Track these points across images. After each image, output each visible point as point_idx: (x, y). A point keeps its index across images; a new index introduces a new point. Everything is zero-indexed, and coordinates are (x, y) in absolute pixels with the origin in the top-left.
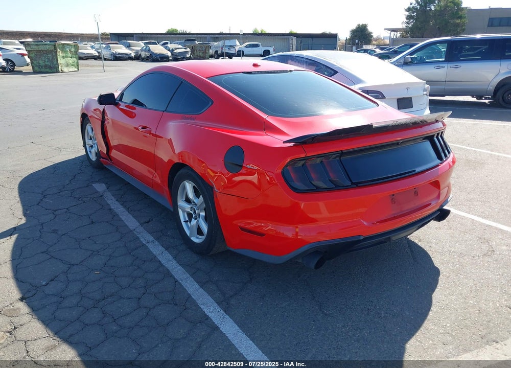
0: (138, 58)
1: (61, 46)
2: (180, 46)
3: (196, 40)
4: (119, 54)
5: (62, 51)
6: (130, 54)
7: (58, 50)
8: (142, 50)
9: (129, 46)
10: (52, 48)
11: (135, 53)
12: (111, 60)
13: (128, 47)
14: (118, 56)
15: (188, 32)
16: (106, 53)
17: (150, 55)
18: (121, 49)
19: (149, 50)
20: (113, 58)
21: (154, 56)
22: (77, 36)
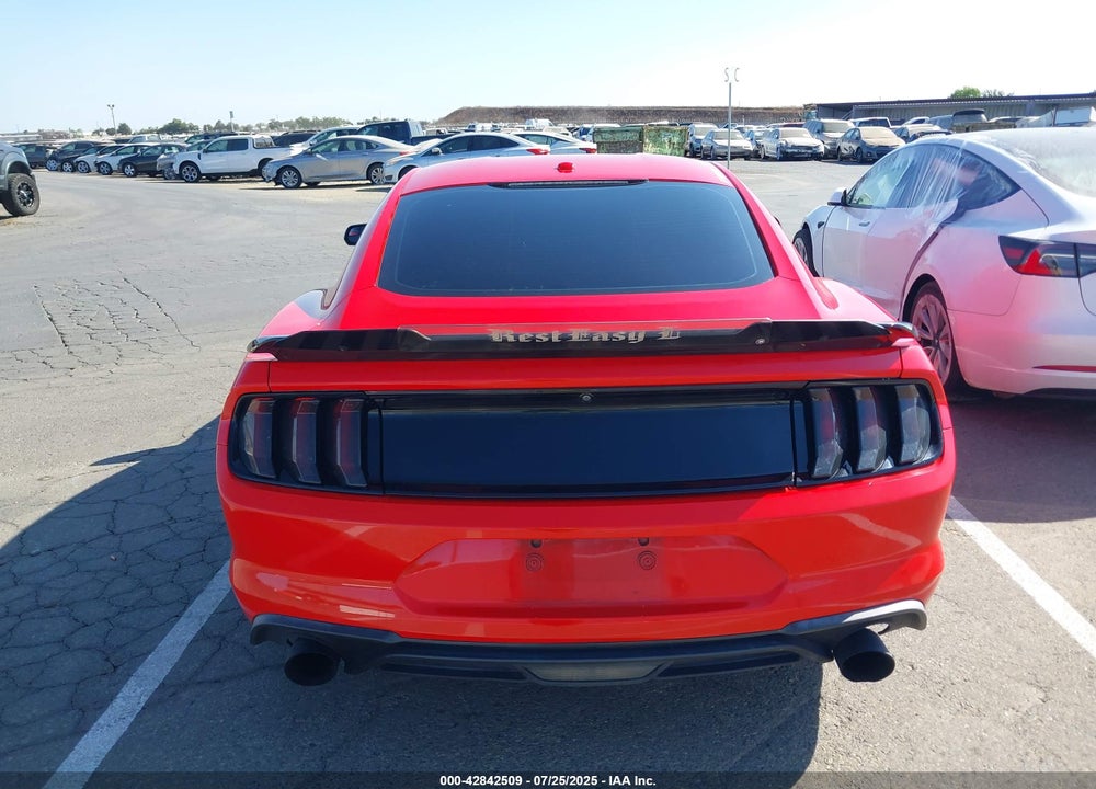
0: (834, 156)
1: (653, 134)
2: (937, 128)
3: (982, 112)
4: (794, 147)
5: (655, 142)
6: (817, 147)
7: (647, 141)
8: (844, 139)
9: (820, 131)
10: (636, 138)
11: (830, 144)
12: (774, 160)
13: (818, 132)
14: (789, 151)
15: (1005, 95)
16: (770, 146)
17: (859, 148)
18: (803, 138)
19: (858, 138)
20: (778, 156)
21: (865, 151)
22: (755, 113)
